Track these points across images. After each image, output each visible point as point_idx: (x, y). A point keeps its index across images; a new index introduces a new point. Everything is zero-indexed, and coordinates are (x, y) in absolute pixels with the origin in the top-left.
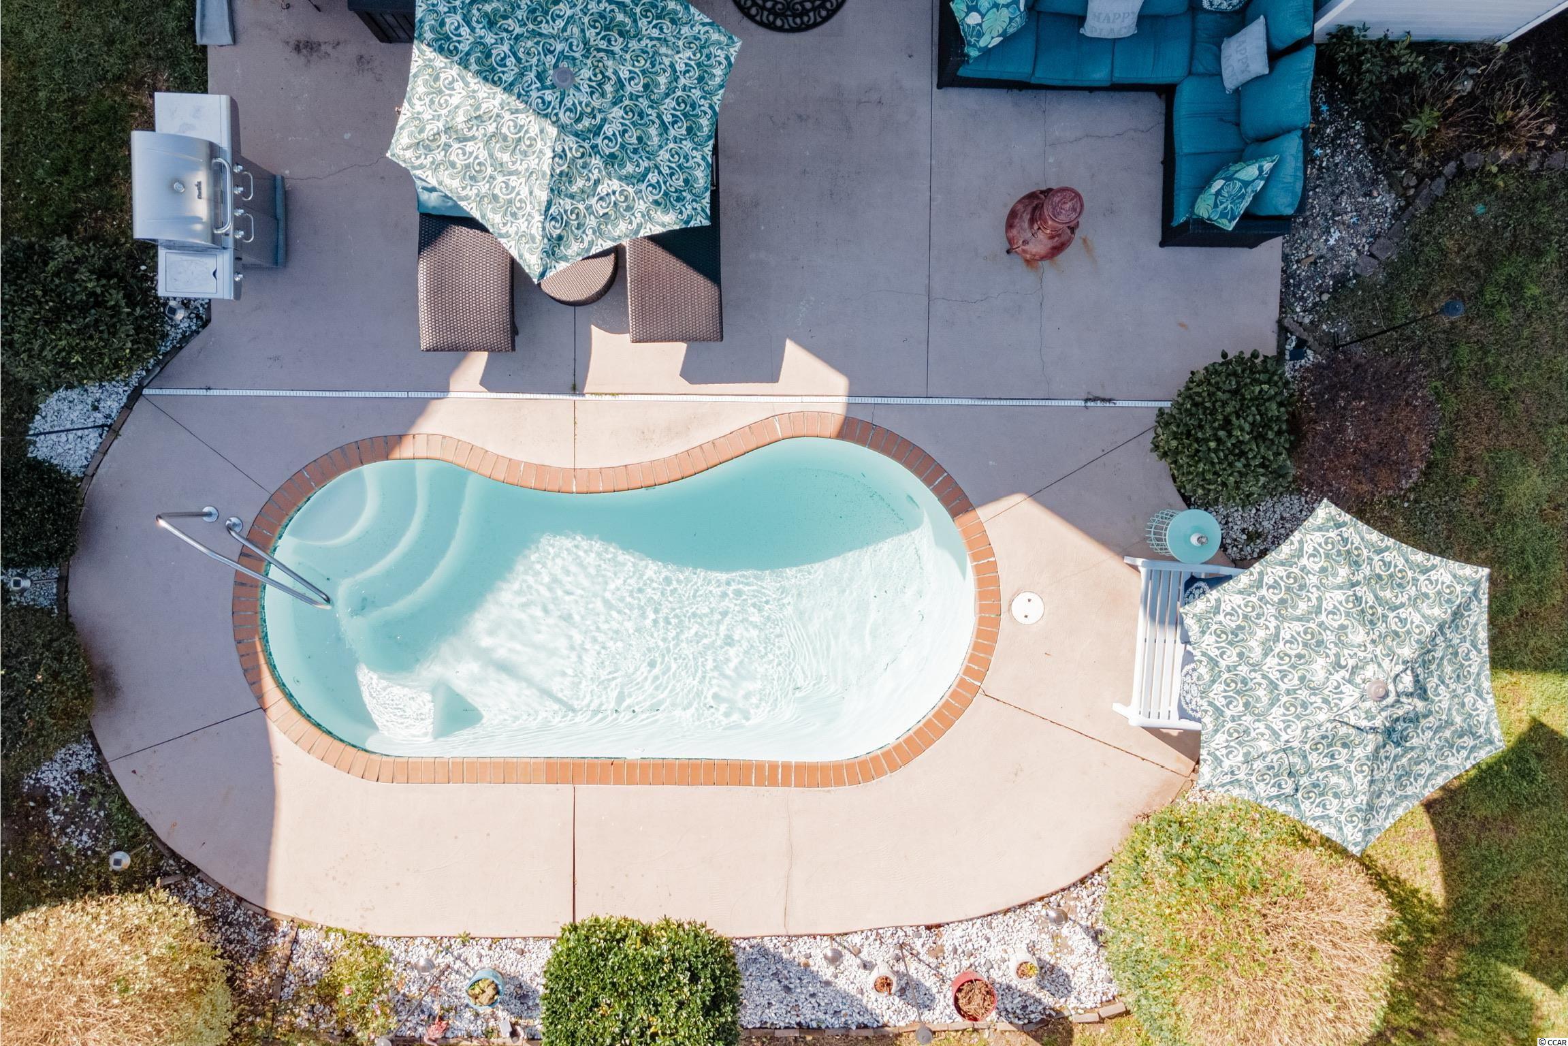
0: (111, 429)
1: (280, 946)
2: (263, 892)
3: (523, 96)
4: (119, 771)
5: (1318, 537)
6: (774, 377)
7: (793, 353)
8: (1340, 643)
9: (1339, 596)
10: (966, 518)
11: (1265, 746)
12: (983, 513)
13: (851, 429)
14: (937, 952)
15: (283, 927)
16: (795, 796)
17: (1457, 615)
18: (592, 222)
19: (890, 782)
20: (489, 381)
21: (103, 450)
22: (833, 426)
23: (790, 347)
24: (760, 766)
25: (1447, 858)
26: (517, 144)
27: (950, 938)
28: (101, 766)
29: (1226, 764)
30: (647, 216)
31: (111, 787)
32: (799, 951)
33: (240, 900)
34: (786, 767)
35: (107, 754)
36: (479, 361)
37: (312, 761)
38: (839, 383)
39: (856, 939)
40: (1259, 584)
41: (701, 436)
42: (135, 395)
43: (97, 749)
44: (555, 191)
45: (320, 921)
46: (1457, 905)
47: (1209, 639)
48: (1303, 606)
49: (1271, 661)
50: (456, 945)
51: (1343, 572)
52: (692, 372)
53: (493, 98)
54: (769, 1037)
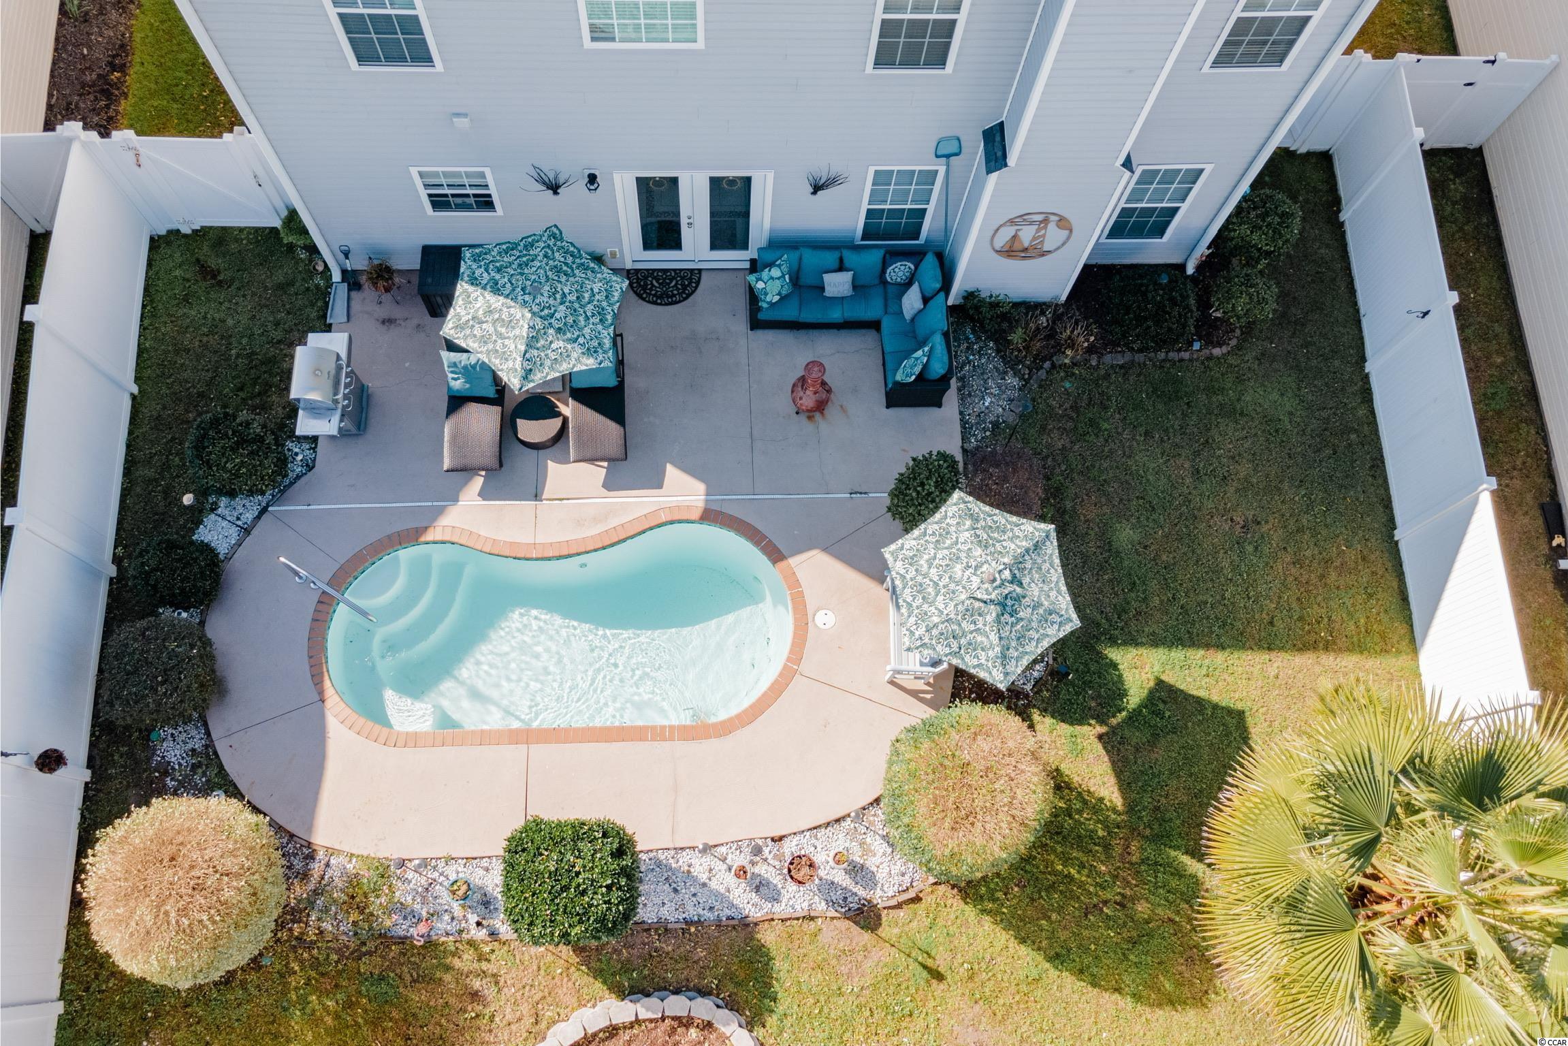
0: (246, 531)
1: (316, 868)
2: (310, 828)
3: (514, 299)
4: (221, 747)
5: (955, 508)
6: (660, 486)
7: (671, 470)
8: (968, 556)
9: (967, 534)
10: (783, 567)
11: (936, 619)
12: (793, 561)
13: (709, 516)
14: (780, 857)
15: (321, 855)
16: (678, 746)
17: (1037, 547)
18: (548, 363)
19: (741, 734)
20: (483, 494)
21: (239, 544)
22: (696, 515)
23: (669, 467)
24: (653, 728)
26: (510, 324)
27: (788, 847)
28: (210, 745)
29: (917, 634)
30: (578, 360)
31: (214, 758)
32: (684, 859)
33: (292, 836)
34: (672, 727)
35: (214, 736)
36: (478, 482)
37: (352, 735)
38: (701, 487)
39: (723, 850)
40: (925, 534)
41: (614, 522)
42: (264, 511)
43: (208, 733)
44: (529, 346)
45: (346, 848)
47: (899, 564)
48: (948, 542)
49: (933, 571)
50: (441, 864)
51: (968, 523)
52: (609, 485)
53: (497, 302)
54: (663, 929)
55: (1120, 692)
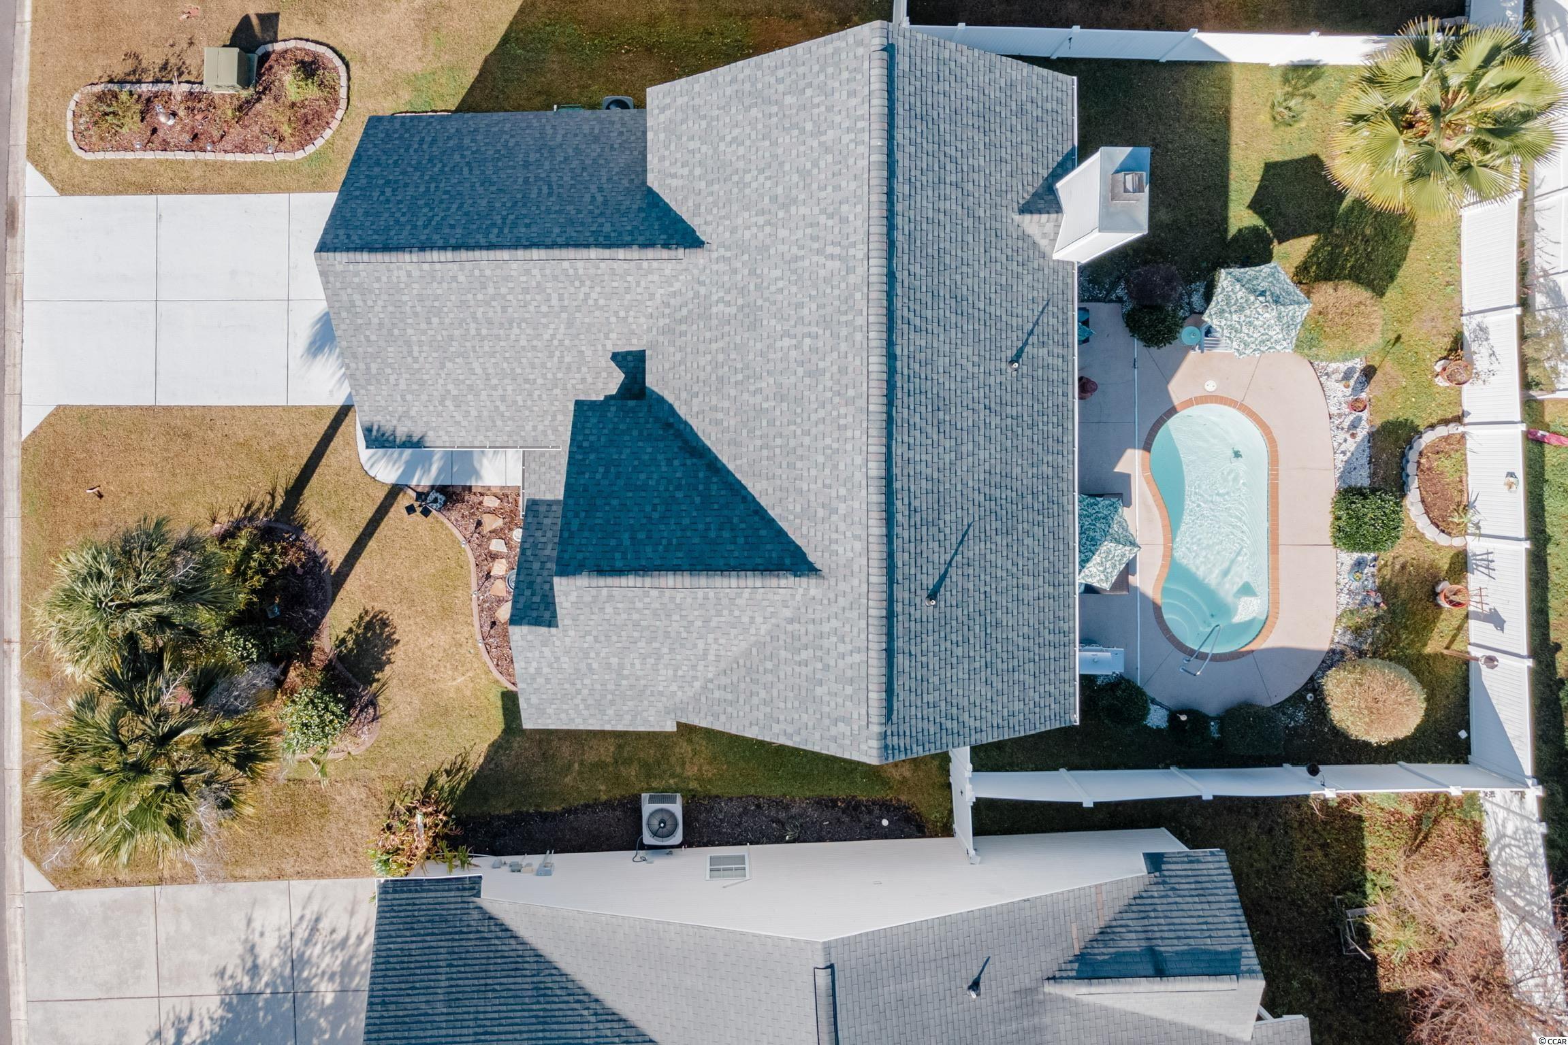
0: (1157, 704)
1: (1339, 647)
2: (1320, 652)
4: (1275, 702)
6: (1128, 476)
7: (1119, 468)
10: (1178, 408)
13: (1148, 448)
14: (1340, 415)
15: (1333, 647)
16: (1282, 467)
17: (1238, 280)
19: (1276, 433)
21: (1162, 705)
22: (1147, 454)
23: (1117, 470)
25: (1299, 236)
27: (1334, 410)
28: (1273, 708)
31: (1282, 704)
32: (1340, 465)
33: (1324, 661)
35: (1270, 706)
37: (1272, 636)
38: (1129, 451)
39: (1336, 444)
45: (1330, 634)
46: (1317, 231)
50: (1340, 586)
52: (1128, 503)
54: (1372, 475)
55: (1255, 230)
